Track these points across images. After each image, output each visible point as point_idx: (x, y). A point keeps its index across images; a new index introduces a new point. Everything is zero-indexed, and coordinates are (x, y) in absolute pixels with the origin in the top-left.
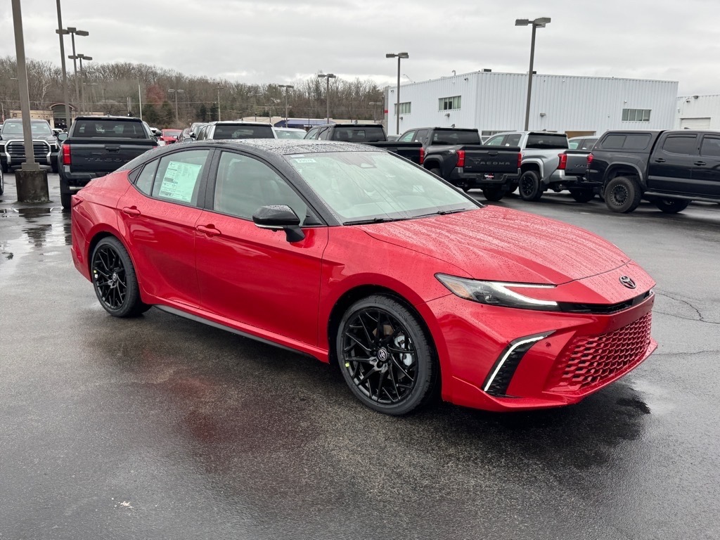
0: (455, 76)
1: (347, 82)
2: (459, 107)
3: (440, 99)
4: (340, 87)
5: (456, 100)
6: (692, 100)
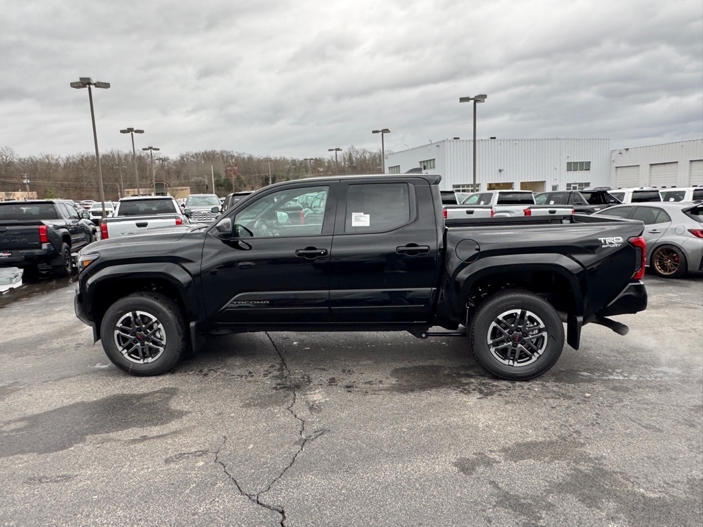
0: (431, 144)
2: (434, 167)
3: (420, 162)
5: (432, 162)
6: (624, 152)
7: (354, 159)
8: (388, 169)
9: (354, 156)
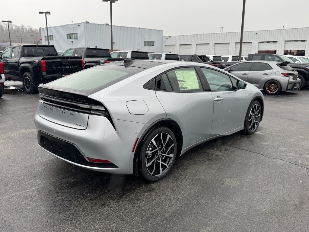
0: (73, 24)
1: (17, 26)
2: (77, 38)
3: (67, 34)
4: (13, 28)
5: (75, 35)
6: (169, 38)
8: (44, 37)
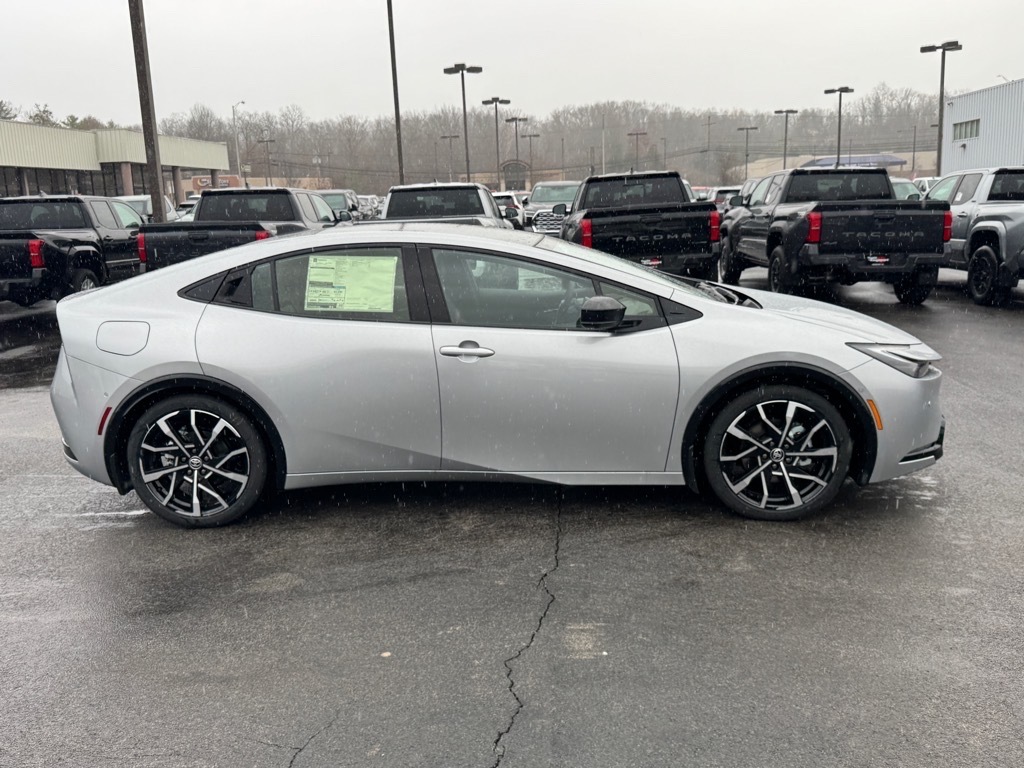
7: (885, 110)
8: (951, 128)
9: (885, 102)
